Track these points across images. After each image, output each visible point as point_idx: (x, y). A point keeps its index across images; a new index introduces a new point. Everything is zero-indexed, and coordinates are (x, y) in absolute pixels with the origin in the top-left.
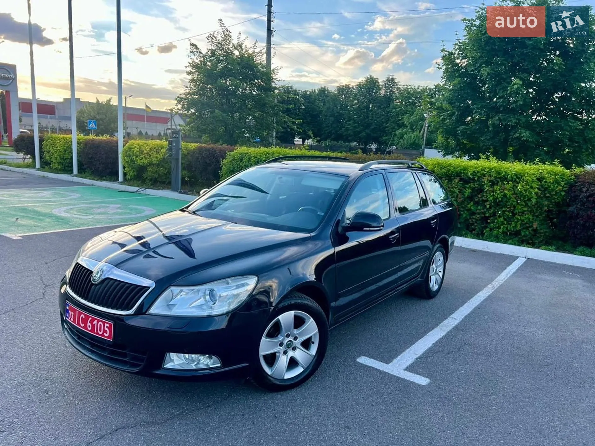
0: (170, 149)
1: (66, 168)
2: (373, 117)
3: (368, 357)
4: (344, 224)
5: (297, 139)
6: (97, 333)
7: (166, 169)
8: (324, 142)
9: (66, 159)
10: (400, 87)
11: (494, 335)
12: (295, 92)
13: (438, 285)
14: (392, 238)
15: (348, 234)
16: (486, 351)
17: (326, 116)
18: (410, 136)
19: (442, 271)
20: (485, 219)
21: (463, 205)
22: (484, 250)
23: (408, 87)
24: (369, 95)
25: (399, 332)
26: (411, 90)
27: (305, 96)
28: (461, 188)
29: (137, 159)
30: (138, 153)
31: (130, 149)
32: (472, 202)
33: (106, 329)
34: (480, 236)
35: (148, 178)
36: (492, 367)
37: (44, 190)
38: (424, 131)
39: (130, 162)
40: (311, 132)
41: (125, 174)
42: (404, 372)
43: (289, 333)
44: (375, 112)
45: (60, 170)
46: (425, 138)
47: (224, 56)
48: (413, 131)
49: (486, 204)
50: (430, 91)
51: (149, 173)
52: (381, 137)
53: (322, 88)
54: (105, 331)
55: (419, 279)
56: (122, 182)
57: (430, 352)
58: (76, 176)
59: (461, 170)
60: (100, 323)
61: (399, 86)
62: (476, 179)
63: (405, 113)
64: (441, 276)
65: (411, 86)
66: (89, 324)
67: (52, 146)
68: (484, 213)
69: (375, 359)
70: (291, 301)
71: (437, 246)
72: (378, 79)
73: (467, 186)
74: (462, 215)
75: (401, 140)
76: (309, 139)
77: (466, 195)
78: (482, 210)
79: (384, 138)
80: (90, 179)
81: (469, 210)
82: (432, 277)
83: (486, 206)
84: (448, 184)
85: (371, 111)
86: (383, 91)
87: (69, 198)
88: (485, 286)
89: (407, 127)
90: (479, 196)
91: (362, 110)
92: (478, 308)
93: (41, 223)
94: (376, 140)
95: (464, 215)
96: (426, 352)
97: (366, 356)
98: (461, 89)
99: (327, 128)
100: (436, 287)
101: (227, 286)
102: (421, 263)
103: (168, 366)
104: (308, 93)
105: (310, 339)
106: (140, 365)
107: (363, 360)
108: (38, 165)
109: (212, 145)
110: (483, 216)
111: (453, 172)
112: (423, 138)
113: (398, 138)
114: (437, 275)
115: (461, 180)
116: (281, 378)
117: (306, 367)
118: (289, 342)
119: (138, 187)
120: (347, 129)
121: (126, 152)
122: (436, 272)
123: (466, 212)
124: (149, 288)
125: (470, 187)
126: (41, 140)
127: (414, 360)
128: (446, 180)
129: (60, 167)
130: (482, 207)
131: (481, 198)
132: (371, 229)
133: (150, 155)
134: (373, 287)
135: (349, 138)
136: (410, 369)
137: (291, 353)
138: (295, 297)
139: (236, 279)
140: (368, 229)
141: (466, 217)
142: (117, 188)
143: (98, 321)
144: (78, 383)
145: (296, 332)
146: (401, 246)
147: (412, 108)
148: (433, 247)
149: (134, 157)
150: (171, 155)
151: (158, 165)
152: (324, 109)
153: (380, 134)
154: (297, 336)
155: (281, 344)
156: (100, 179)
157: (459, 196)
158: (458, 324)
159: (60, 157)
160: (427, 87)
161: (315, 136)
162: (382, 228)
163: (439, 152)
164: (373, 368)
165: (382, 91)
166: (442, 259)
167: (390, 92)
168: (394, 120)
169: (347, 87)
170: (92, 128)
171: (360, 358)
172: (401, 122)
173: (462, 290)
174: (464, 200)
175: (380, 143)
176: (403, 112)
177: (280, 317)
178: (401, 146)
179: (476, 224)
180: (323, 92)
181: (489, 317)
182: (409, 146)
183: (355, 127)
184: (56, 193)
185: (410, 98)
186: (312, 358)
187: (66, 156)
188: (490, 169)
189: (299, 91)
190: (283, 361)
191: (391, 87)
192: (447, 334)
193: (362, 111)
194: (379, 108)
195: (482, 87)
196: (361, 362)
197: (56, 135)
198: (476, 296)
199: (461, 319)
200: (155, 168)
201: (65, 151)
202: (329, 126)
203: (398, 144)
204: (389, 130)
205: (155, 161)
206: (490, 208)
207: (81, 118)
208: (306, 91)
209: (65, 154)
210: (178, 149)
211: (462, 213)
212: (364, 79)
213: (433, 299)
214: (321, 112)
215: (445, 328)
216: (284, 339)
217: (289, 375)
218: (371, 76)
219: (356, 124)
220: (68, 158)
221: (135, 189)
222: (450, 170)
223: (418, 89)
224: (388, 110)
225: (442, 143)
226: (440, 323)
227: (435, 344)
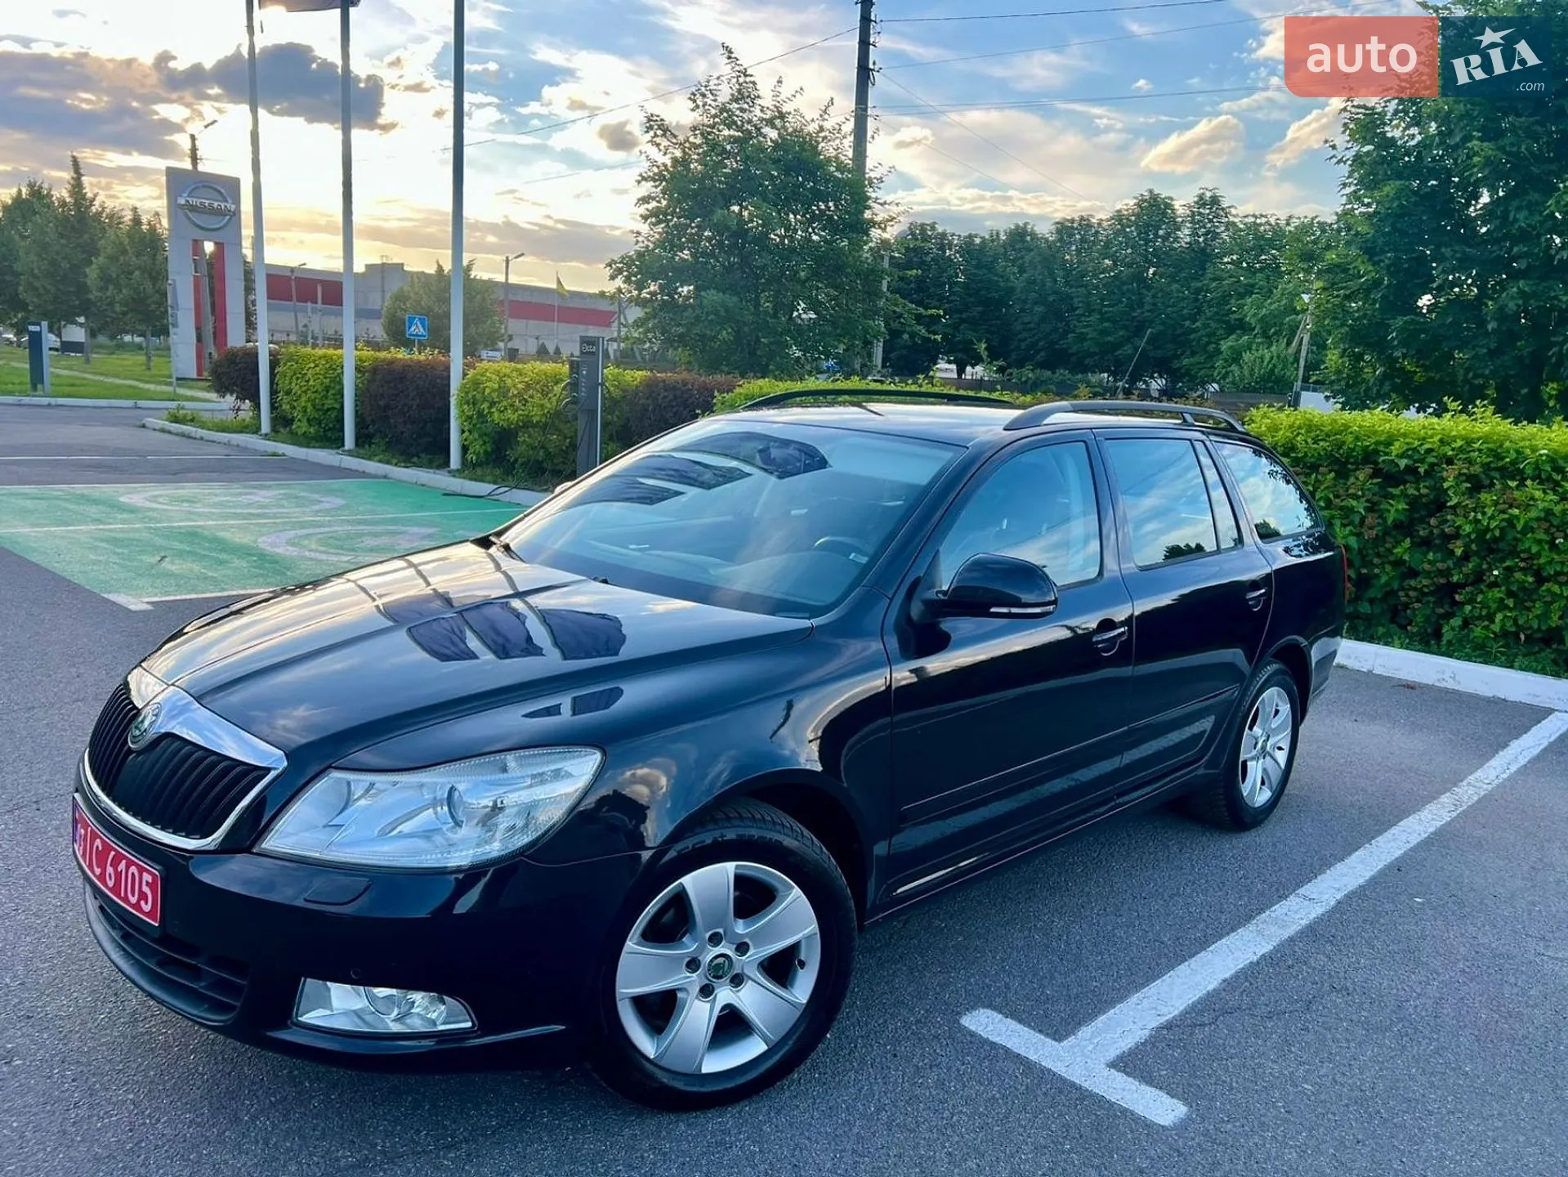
0: (574, 385)
1: (329, 434)
2: (1154, 304)
3: (1000, 1012)
4: (931, 595)
5: (942, 365)
6: (126, 900)
7: (565, 438)
8: (1015, 371)
9: (328, 410)
10: (1236, 220)
11: (1436, 963)
12: (943, 241)
13: (1271, 789)
14: (1103, 641)
15: (947, 625)
16: (1400, 1020)
17: (1025, 302)
18: (1260, 356)
19: (1286, 745)
20: (1447, 592)
21: (1381, 549)
22: (1443, 685)
23: (1258, 221)
24: (1146, 244)
25: (1120, 933)
26: (1267, 227)
27: (969, 248)
28: (1376, 499)
29: (493, 410)
30: (495, 395)
31: (476, 384)
32: (1408, 540)
33: (146, 889)
34: (1429, 641)
35: (520, 461)
36: (1412, 1078)
37: (262, 487)
38: (1301, 344)
39: (476, 421)
40: (984, 346)
41: (465, 449)
42: (1106, 1072)
43: (721, 931)
44: (1161, 290)
45: (313, 438)
46: (1302, 363)
47: (736, 140)
48: (1269, 340)
49: (1451, 546)
50: (1323, 231)
51: (522, 449)
52: (1178, 357)
53: (1017, 226)
54: (143, 896)
55: (1201, 771)
56: (458, 470)
57: (1211, 1008)
58: (350, 453)
59: (1377, 443)
60: (133, 869)
61: (1231, 219)
62: (1422, 470)
63: (1249, 290)
64: (1283, 763)
65: (1266, 216)
66: (110, 870)
67: (298, 379)
68: (1446, 573)
69: (1020, 1021)
70: (724, 831)
71: (1271, 669)
72: (1172, 199)
73: (1396, 491)
74: (1377, 576)
75: (1234, 368)
76: (977, 364)
77: (1391, 518)
78: (1440, 565)
79: (1186, 361)
80: (380, 461)
81: (1398, 563)
82: (1249, 763)
83: (1452, 552)
84: (1335, 486)
85: (1149, 288)
86: (1187, 232)
87: (316, 507)
88: (1433, 797)
89: (1253, 329)
90: (1433, 521)
91: (1123, 284)
92: (1397, 867)
93: (216, 570)
94: (1162, 366)
95: (1384, 579)
96: (1194, 1005)
97: (994, 1008)
98: (1402, 213)
99: (1024, 335)
100: (1263, 797)
101: (501, 776)
102: (1207, 724)
103: (313, 1017)
104: (978, 241)
105: (794, 949)
106: (233, 1008)
107: (985, 1023)
108: (265, 427)
109: (685, 375)
110: (1442, 581)
111: (1353, 450)
112: (1297, 360)
113: (1226, 361)
114: (1268, 758)
115: (1376, 473)
116: (691, 1070)
117: (774, 1038)
118: (721, 960)
119: (495, 483)
120: (1082, 338)
121: (467, 393)
122: (1263, 748)
123: (1388, 568)
124: (268, 770)
125: (1404, 494)
126: (274, 364)
127: (1147, 1033)
128: (1330, 471)
129: (312, 430)
130: (1439, 555)
131: (1437, 527)
132: (1014, 610)
133: (526, 401)
134: (1059, 785)
135: (1086, 362)
136: (1128, 1063)
137: (725, 995)
138: (741, 817)
139: (534, 756)
140: (1004, 610)
141: (1387, 584)
142: (443, 486)
143: (130, 864)
144: (106, 1035)
145: (740, 928)
146: (1135, 665)
147: (1268, 278)
148: (1254, 674)
149: (485, 406)
150: (575, 401)
151: (544, 427)
152: (1019, 283)
153: (1176, 350)
154: (747, 940)
155: (693, 964)
156: (404, 461)
157: (1369, 521)
158: (1319, 921)
159: (314, 406)
160: (1313, 219)
161: (994, 354)
162: (1051, 608)
163: (1327, 398)
164: (1007, 1051)
165: (1185, 235)
166: (1285, 708)
167: (1206, 234)
168: (1217, 313)
169: (1085, 224)
170: (417, 335)
171: (975, 1013)
172: (1236, 316)
173: (1352, 805)
174: (1386, 533)
175: (1174, 375)
176: (1241, 290)
177: (687, 881)
178: (1233, 383)
179: (1417, 605)
180: (1020, 236)
181: (1429, 902)
182: (1257, 383)
183: (1104, 332)
184: (287, 497)
185: (1263, 252)
186: (798, 1013)
187: (329, 403)
188: (1469, 442)
189: (953, 235)
190: (698, 1016)
191: (1211, 221)
192: (1276, 950)
193: (1125, 288)
194: (1173, 278)
195: (1468, 205)
196: (972, 1028)
197: (309, 350)
198: (1394, 830)
199: (1333, 903)
200: (538, 436)
201: (327, 388)
202: (1030, 329)
203: (1224, 377)
204: (1200, 339)
205: (536, 415)
206: (1466, 557)
207: (399, 314)
208: (970, 236)
209: (326, 397)
210: (594, 386)
211: (1376, 571)
212: (1132, 202)
213: (1253, 833)
214: (1011, 290)
215: (1273, 929)
216: (701, 949)
217: (716, 1063)
218: (1151, 191)
219: (1106, 324)
220: (334, 408)
221: (485, 488)
222: (1344, 443)
223: (1288, 224)
224: (1200, 284)
225: (1338, 372)
226: (1261, 911)
227: (1230, 984)
